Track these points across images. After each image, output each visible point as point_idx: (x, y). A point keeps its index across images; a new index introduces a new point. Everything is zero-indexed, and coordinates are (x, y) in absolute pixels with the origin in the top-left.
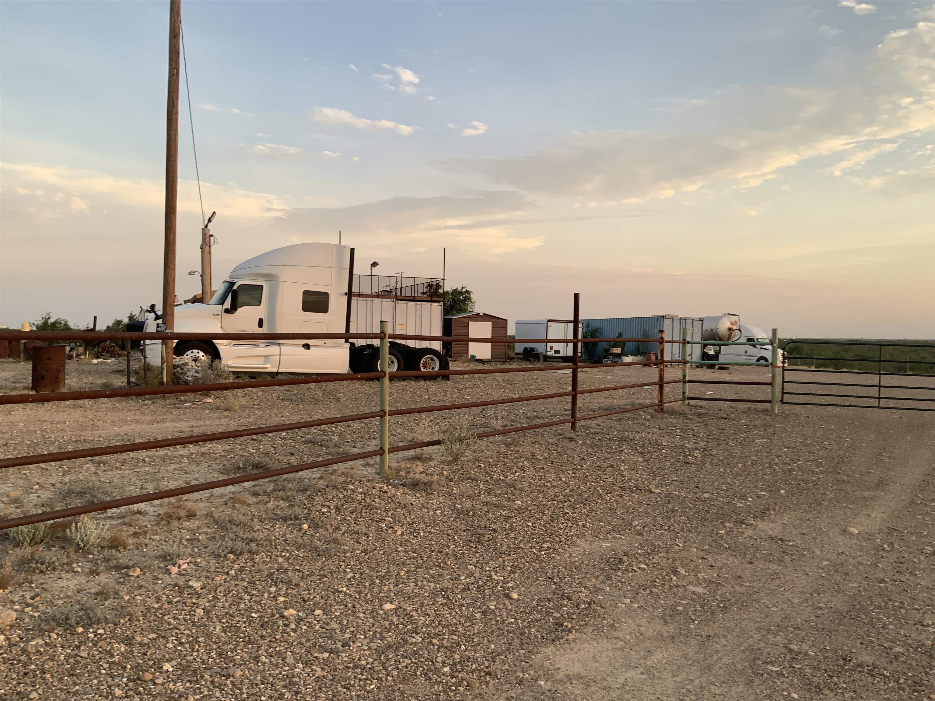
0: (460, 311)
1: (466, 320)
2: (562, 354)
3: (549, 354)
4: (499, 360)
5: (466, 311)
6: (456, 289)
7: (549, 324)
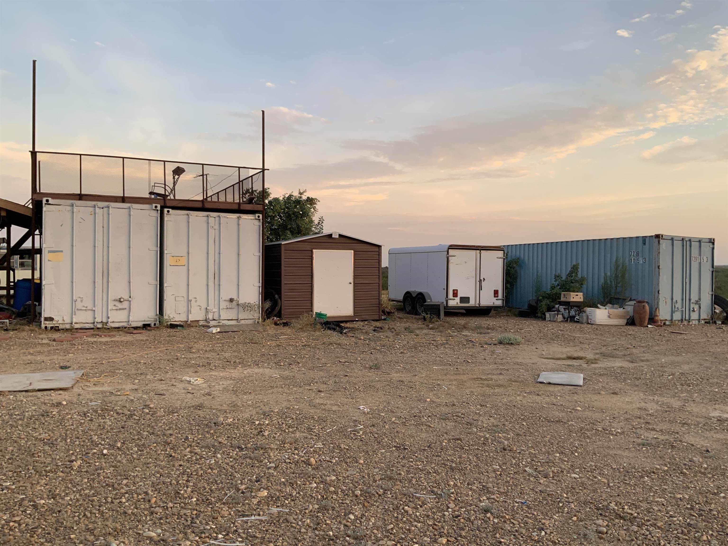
0: (298, 232)
1: (307, 247)
2: (472, 303)
3: (452, 303)
4: (367, 317)
5: (308, 231)
6: (291, 196)
7: (451, 252)
